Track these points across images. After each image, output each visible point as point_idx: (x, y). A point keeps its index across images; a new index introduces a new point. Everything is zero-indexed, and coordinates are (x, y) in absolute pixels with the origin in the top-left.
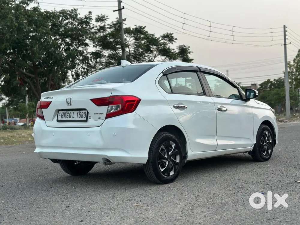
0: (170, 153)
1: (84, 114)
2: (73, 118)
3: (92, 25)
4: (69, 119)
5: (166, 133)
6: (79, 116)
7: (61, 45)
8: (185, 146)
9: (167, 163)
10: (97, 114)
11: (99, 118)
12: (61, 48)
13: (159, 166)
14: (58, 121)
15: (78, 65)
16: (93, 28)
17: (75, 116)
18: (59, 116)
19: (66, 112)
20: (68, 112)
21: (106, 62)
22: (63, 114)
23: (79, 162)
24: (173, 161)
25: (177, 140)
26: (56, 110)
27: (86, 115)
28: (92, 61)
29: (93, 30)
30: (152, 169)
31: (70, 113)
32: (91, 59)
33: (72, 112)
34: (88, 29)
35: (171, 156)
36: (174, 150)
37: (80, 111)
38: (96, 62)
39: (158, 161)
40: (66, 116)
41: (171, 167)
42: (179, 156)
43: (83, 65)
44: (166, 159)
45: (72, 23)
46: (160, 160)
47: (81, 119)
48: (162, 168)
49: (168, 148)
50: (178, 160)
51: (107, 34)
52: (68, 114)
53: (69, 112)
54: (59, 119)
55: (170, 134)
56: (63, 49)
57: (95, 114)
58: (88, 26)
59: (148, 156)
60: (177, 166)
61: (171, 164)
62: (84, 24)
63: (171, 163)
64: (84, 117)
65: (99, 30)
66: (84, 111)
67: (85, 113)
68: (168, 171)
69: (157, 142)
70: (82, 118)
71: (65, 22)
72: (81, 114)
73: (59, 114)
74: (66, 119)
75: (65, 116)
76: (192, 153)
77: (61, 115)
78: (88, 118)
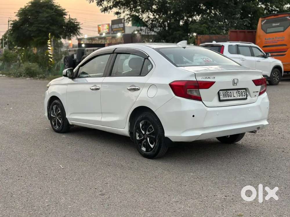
1: (243, 93)
2: (234, 97)
4: (230, 98)
6: (238, 95)
19: (226, 91)
20: (228, 91)
22: (224, 94)
27: (245, 94)
33: (232, 91)
37: (239, 91)
53: (229, 92)
54: (221, 99)
70: (242, 96)
72: (240, 93)
74: (228, 98)
75: (226, 95)
77: (222, 95)
78: (247, 96)
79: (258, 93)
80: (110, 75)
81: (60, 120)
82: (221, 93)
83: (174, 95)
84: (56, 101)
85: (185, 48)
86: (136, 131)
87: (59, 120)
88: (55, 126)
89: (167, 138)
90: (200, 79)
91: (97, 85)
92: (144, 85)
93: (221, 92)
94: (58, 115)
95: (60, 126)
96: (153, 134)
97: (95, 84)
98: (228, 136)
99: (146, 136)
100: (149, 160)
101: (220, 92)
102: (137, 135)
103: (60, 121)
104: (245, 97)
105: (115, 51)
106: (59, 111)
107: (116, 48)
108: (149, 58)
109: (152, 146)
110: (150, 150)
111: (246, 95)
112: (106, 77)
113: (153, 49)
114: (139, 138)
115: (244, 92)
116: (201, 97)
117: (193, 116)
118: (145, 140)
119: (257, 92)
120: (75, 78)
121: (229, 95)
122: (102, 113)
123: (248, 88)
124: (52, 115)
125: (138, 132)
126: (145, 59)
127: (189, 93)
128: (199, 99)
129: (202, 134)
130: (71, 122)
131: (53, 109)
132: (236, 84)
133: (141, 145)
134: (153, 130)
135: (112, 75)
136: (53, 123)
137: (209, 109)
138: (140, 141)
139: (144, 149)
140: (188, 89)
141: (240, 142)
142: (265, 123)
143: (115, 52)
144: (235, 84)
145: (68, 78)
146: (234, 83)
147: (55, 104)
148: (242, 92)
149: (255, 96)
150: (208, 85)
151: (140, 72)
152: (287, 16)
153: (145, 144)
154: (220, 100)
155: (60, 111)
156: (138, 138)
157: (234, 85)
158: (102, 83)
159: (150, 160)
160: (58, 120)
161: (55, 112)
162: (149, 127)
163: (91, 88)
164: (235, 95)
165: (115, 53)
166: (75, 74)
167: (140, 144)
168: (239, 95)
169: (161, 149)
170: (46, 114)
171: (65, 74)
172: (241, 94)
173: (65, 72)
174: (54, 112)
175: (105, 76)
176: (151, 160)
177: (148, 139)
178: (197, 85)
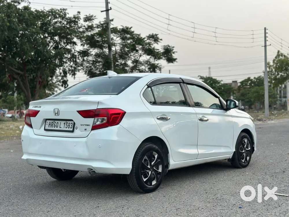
0: (153, 163)
1: (71, 125)
2: (60, 127)
3: (80, 24)
4: (56, 128)
5: (150, 144)
6: (66, 126)
7: (50, 42)
8: (168, 157)
9: (150, 173)
10: (83, 125)
11: (85, 129)
12: (50, 46)
13: (142, 176)
14: (45, 130)
15: (66, 63)
16: (81, 27)
17: (62, 125)
18: (47, 125)
19: (53, 121)
20: (55, 121)
21: (93, 61)
22: (50, 124)
23: (65, 171)
24: (155, 171)
25: (159, 150)
26: (44, 119)
27: (73, 126)
28: (79, 59)
29: (81, 30)
30: (135, 179)
31: (58, 123)
32: (78, 58)
33: (59, 122)
34: (76, 28)
35: (153, 166)
36: (156, 160)
37: (68, 122)
38: (84, 60)
39: (141, 171)
41: (153, 176)
42: (161, 165)
43: (70, 63)
44: (149, 169)
45: (60, 22)
46: (143, 170)
47: (67, 129)
48: (145, 178)
49: (151, 158)
50: (160, 170)
51: (95, 34)
52: (55, 124)
53: (57, 122)
54: (46, 128)
55: (153, 145)
56: (52, 48)
57: (81, 125)
58: (77, 26)
59: (132, 167)
60: (159, 176)
61: (153, 174)
62: (72, 24)
63: (153, 172)
64: (71, 128)
65: (87, 29)
66: (71, 122)
67: (72, 123)
68: (150, 180)
69: (140, 153)
70: (69, 128)
71: (54, 21)
72: (68, 124)
73: (46, 123)
74: (53, 128)
75: (52, 125)
76: (174, 163)
77: (48, 124)
78: (74, 129)
79: (90, 127)
101: (47, 120)
148: (69, 123)
157: (55, 115)
172: (68, 126)
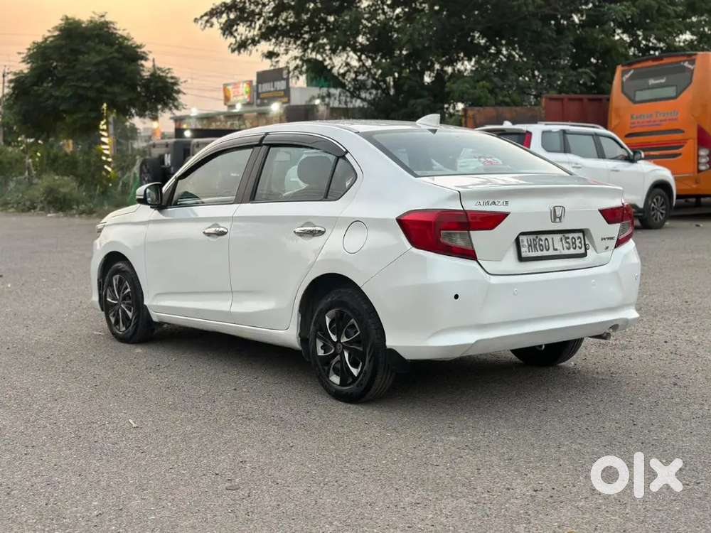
1: (578, 241)
2: (555, 250)
4: (545, 253)
6: (565, 245)
10: (605, 239)
14: (523, 259)
18: (522, 246)
19: (534, 236)
20: (540, 236)
27: (583, 242)
31: (546, 239)
33: (549, 237)
37: (567, 235)
40: (538, 246)
47: (572, 251)
52: (541, 242)
53: (543, 237)
54: (524, 255)
64: (580, 248)
66: (575, 235)
70: (575, 248)
72: (569, 241)
74: (539, 254)
75: (535, 246)
77: (527, 244)
78: (586, 249)
79: (614, 242)
80: (253, 198)
81: (130, 311)
82: (523, 241)
83: (408, 246)
84: (120, 265)
85: (434, 131)
86: (316, 336)
87: (128, 312)
88: (118, 327)
89: (393, 353)
90: (471, 206)
91: (221, 224)
92: (335, 221)
93: (524, 239)
94: (124, 299)
95: (129, 326)
96: (358, 341)
97: (215, 221)
98: (541, 346)
99: (339, 347)
100: (349, 405)
101: (521, 238)
102: (319, 344)
103: (130, 314)
104: (582, 251)
105: (265, 139)
106: (126, 288)
107: (267, 134)
108: (348, 156)
109: (355, 372)
110: (350, 380)
111: (583, 246)
112: (241, 203)
113: (356, 135)
114: (323, 352)
115: (579, 238)
116: (474, 252)
117: (456, 297)
118: (338, 358)
119: (612, 238)
120: (165, 207)
121: (541, 245)
122: (232, 292)
123: (588, 230)
124: (109, 300)
125: (321, 339)
126: (338, 158)
127: (446, 241)
128: (469, 254)
129: (477, 342)
130: (155, 316)
131: (112, 286)
132: (560, 218)
133: (329, 369)
134: (357, 331)
135: (256, 199)
136: (113, 320)
137: (494, 280)
138: (326, 361)
139: (336, 379)
140: (442, 232)
141: (570, 363)
142: (632, 314)
143: (264, 142)
144: (558, 220)
145: (149, 207)
146: (555, 217)
147: (118, 271)
148: (573, 238)
149: (607, 248)
150: (490, 221)
151: (324, 192)
152: (684, 61)
153: (339, 366)
154: (521, 259)
155: (129, 290)
156: (321, 353)
157: (554, 221)
158: (232, 219)
159: (351, 406)
160: (124, 312)
161: (116, 293)
162: (349, 324)
163: (207, 231)
164: (558, 245)
165: (265, 144)
166: (165, 199)
167: (326, 368)
168: (567, 245)
169: (379, 376)
170: (95, 298)
171: (142, 197)
172: (571, 244)
173: (143, 194)
174: (113, 290)
175: (239, 200)
176: (353, 407)
177: (346, 355)
178: (465, 220)
